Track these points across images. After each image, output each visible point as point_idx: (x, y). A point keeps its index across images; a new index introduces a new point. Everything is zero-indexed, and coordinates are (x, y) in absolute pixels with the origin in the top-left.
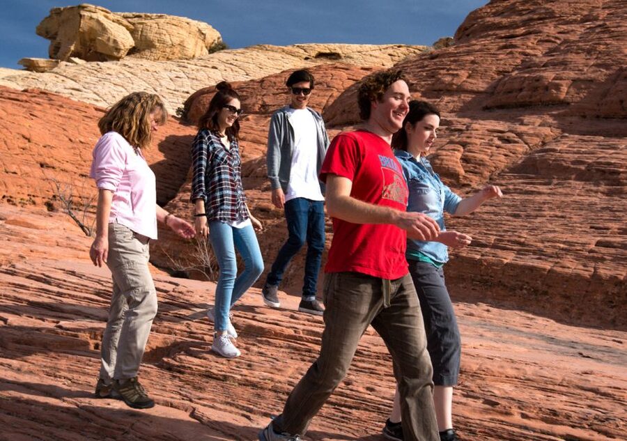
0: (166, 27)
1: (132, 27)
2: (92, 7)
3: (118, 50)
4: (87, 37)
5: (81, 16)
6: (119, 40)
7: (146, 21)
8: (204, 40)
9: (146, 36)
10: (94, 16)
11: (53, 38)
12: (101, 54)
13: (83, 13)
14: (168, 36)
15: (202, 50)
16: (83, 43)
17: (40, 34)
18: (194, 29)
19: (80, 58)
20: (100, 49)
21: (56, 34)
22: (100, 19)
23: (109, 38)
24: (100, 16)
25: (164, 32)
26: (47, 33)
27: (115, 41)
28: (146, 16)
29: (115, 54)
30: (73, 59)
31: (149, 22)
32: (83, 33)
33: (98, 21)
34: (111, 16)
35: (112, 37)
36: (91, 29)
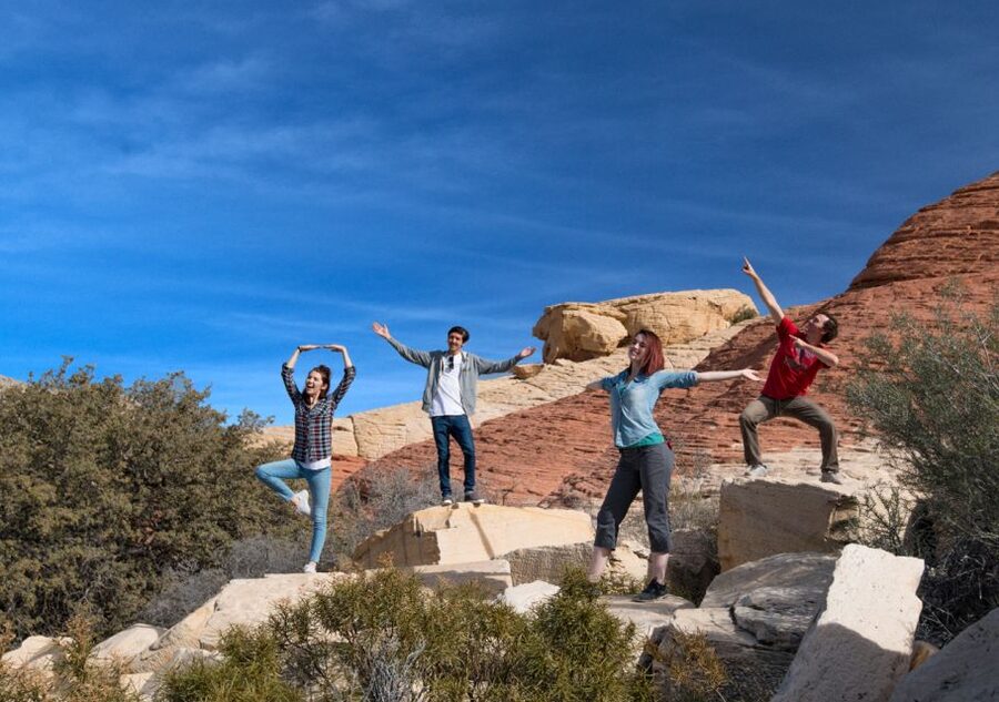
0: (663, 309)
1: (624, 315)
2: (574, 304)
3: (604, 345)
4: (572, 336)
5: (563, 316)
6: (603, 334)
7: (641, 306)
8: (720, 312)
9: (640, 323)
10: (576, 313)
11: (545, 339)
12: (587, 351)
13: (566, 312)
14: (664, 319)
15: (718, 325)
16: (569, 343)
17: (535, 335)
18: (702, 303)
19: (566, 358)
20: (586, 347)
21: (548, 335)
22: (583, 316)
23: (593, 334)
24: (584, 313)
25: (660, 315)
26: (542, 333)
27: (599, 337)
28: (642, 300)
29: (601, 350)
30: (558, 361)
31: (643, 307)
32: (567, 332)
33: (580, 319)
34: (597, 308)
35: (596, 333)
36: (574, 327)
